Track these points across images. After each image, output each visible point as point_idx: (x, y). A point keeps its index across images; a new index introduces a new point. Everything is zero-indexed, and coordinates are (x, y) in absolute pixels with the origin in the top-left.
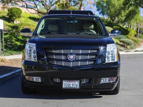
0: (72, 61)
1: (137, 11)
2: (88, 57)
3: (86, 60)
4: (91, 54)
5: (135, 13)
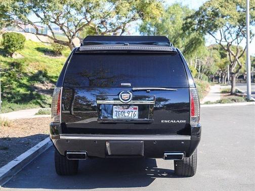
1: (202, 40)
5: (199, 42)
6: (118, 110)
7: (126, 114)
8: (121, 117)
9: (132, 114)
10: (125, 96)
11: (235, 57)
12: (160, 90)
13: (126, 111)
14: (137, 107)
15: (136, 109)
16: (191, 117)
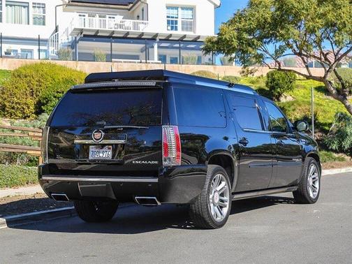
6: (94, 150)
7: (101, 155)
8: (96, 157)
9: (106, 154)
10: (98, 135)
12: (131, 128)
13: (101, 150)
14: (111, 147)
15: (109, 149)
16: (164, 157)
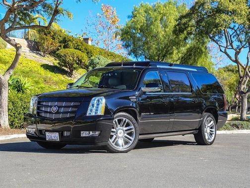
0: (55, 113)
2: (70, 110)
3: (67, 113)
4: (72, 107)
5: (199, 53)
11: (245, 69)
